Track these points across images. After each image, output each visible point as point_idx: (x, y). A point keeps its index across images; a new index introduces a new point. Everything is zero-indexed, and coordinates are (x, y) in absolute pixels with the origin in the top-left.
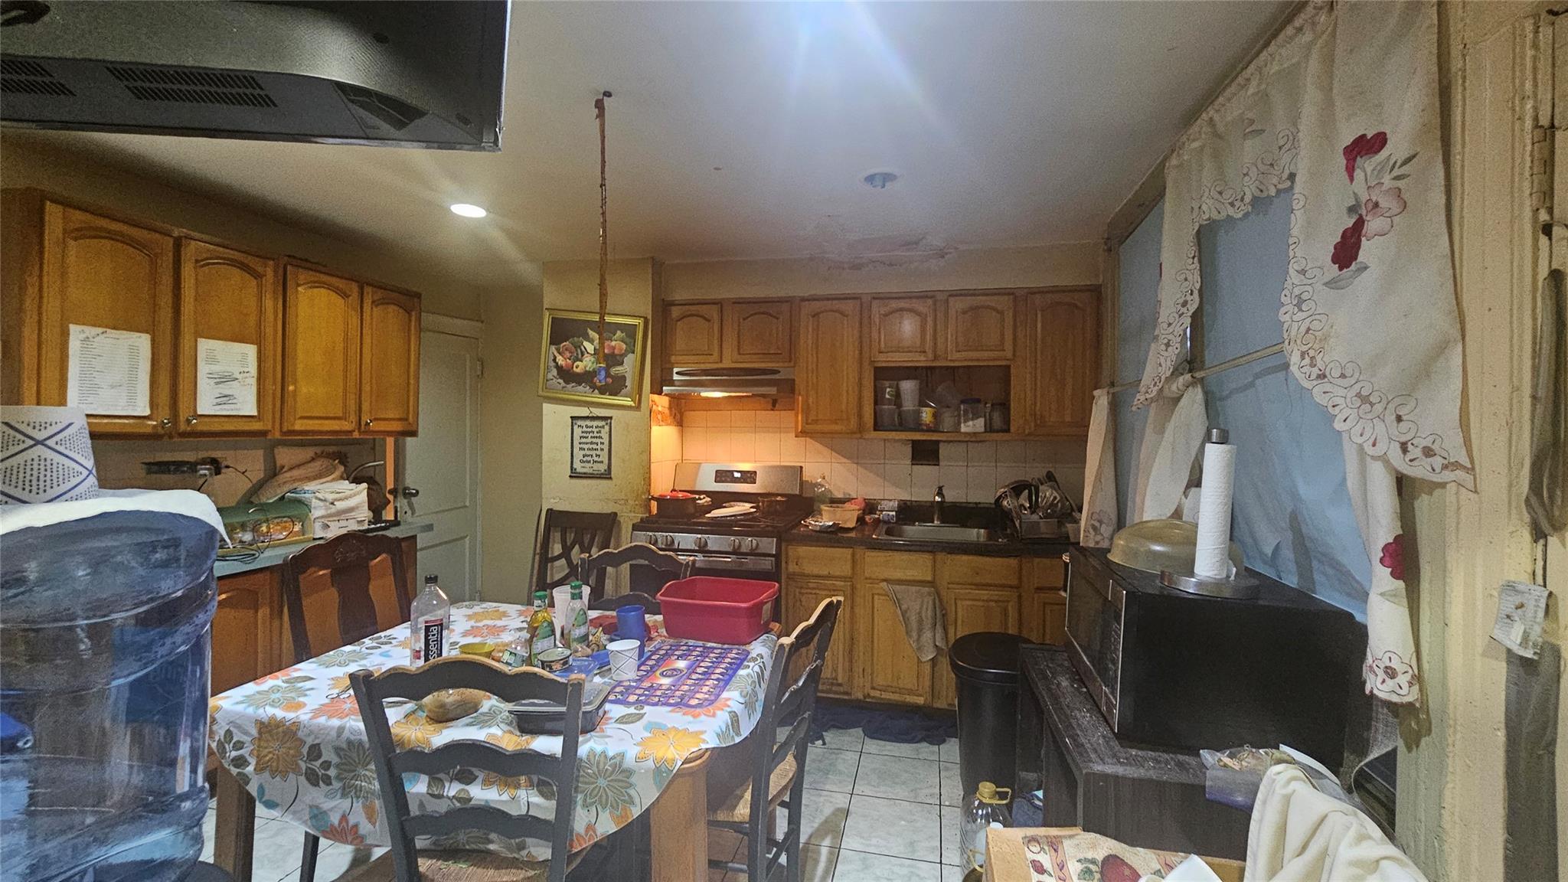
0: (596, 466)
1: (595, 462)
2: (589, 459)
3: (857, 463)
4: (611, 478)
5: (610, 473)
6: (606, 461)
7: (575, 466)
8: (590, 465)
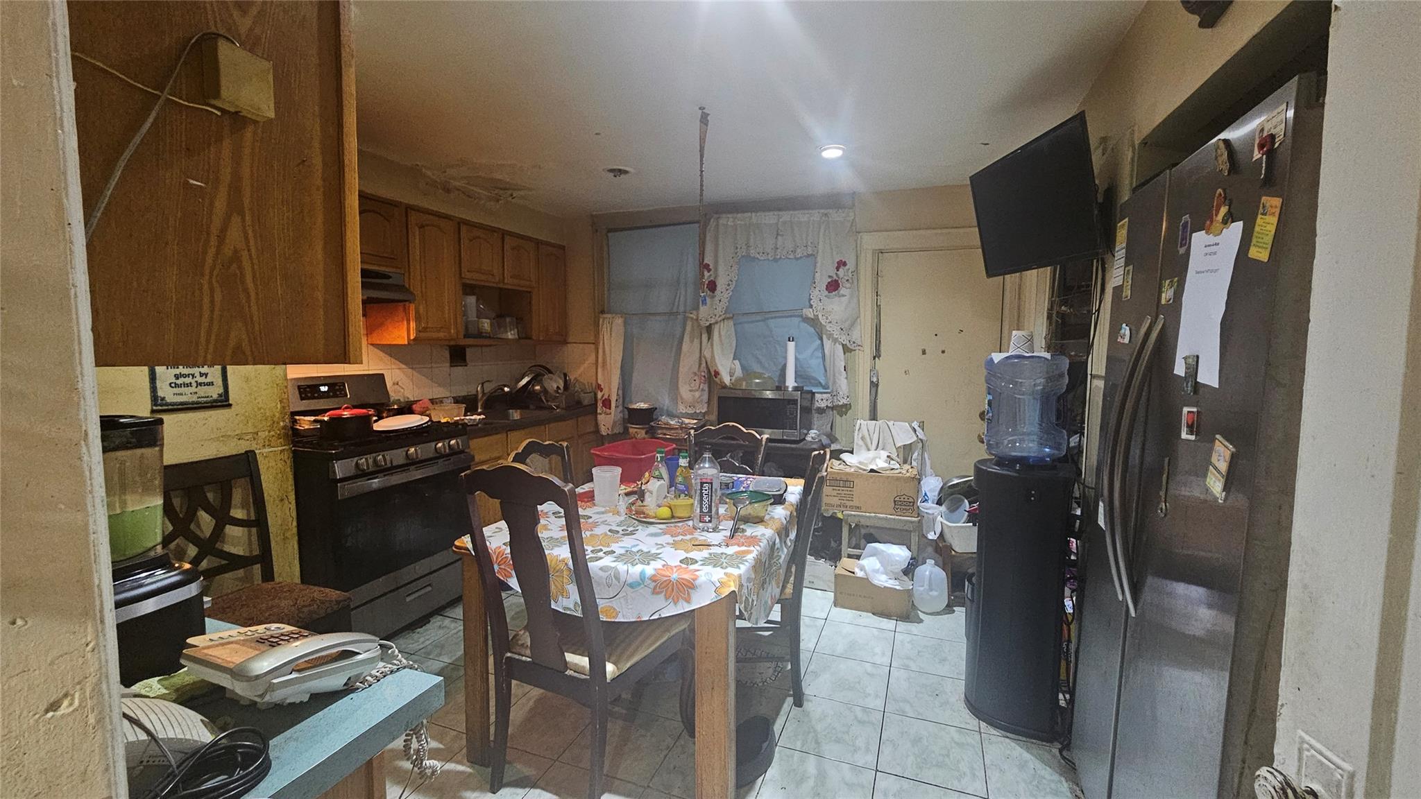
0: (203, 391)
1: (199, 384)
2: (187, 380)
3: (412, 368)
4: (230, 405)
5: (227, 399)
6: (219, 381)
7: (160, 393)
8: (193, 389)
